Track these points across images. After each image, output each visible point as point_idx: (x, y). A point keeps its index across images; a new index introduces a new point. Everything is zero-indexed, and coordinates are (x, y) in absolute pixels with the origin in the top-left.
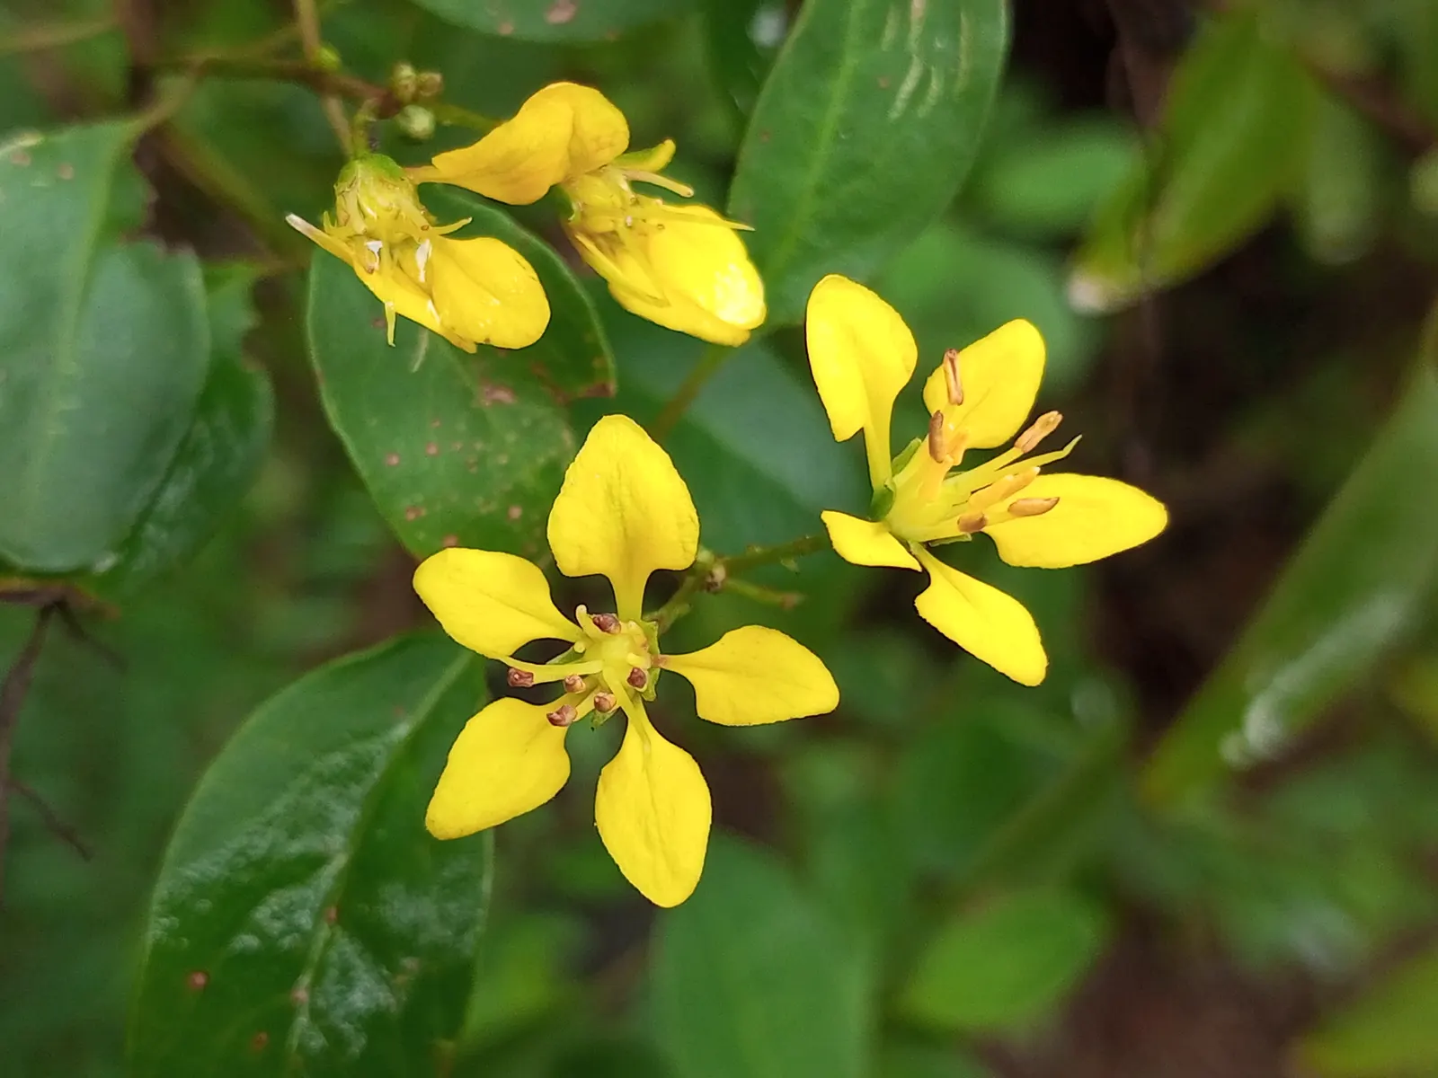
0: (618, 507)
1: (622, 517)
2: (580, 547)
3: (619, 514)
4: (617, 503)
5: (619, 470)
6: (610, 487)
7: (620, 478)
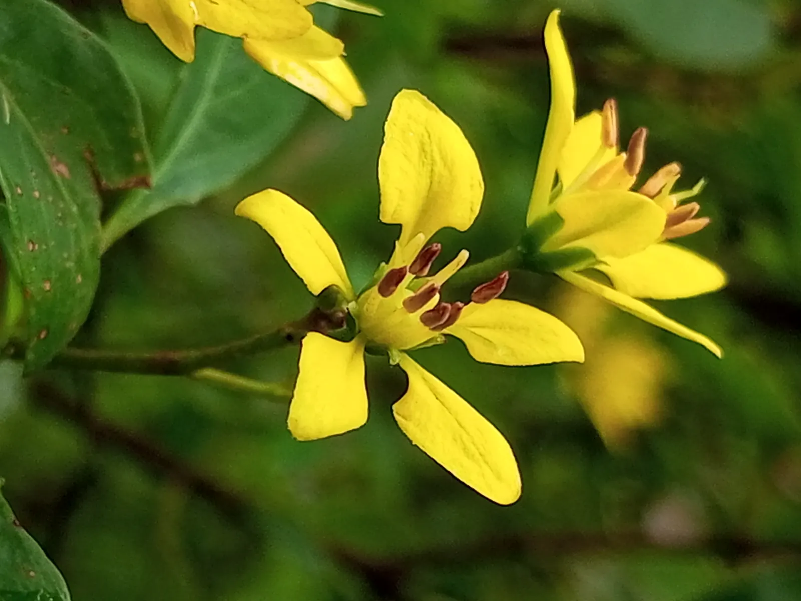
0: (430, 162)
1: (432, 170)
2: (401, 191)
3: (429, 168)
4: (429, 157)
5: (428, 132)
6: (422, 144)
7: (429, 136)
